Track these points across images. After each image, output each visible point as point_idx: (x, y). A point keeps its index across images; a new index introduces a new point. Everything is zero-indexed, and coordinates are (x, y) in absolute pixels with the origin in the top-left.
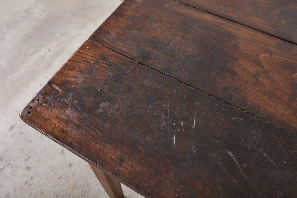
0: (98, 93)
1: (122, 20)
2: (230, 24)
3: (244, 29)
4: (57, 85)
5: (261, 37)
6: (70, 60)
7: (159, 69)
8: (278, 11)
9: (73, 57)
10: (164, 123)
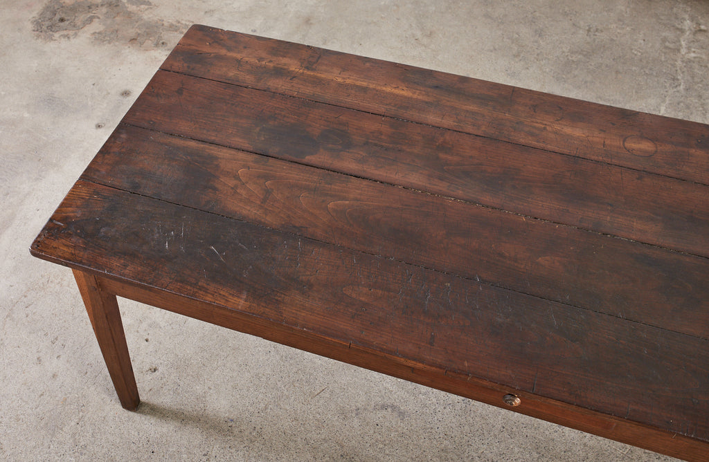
0: (97, 222)
1: (108, 157)
2: (212, 147)
3: (225, 150)
4: (58, 221)
5: (241, 155)
6: (65, 199)
7: (149, 195)
8: (258, 129)
9: (68, 196)
10: (158, 235)
